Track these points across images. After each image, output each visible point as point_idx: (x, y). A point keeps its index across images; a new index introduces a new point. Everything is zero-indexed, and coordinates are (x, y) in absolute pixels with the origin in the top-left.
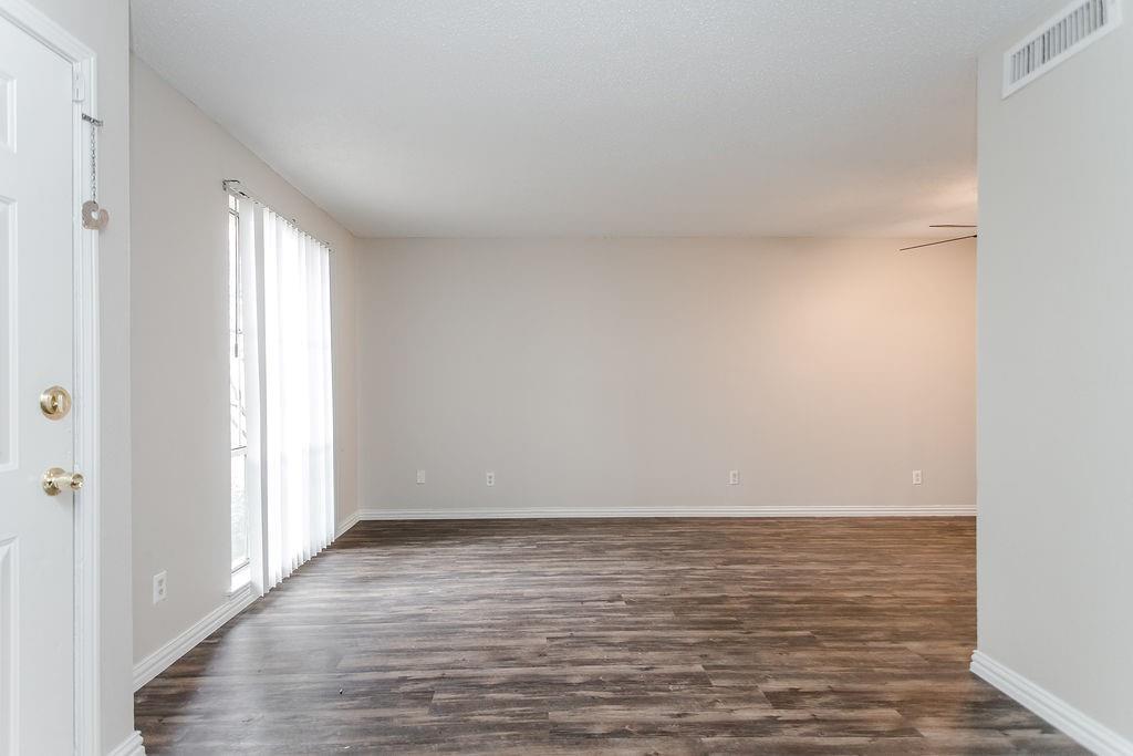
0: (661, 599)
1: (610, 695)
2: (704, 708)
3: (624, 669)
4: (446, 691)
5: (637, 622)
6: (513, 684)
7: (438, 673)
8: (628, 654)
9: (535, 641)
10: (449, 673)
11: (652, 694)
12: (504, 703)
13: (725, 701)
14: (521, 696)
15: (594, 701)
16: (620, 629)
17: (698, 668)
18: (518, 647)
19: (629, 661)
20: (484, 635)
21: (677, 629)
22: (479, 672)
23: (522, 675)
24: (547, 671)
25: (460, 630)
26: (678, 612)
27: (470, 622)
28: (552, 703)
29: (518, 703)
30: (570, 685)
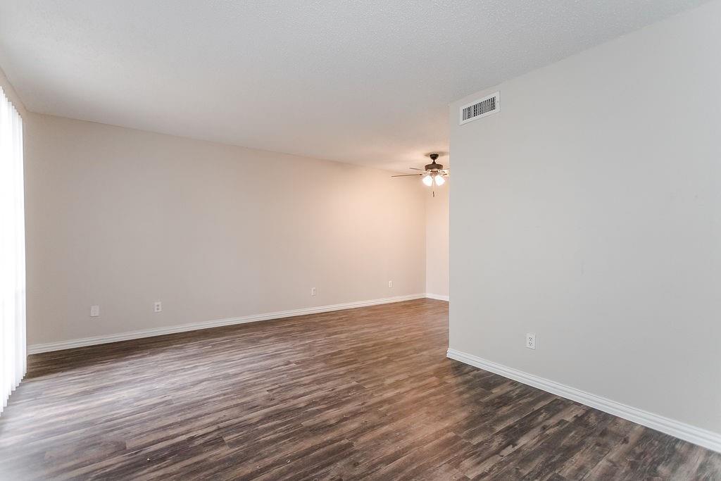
0: (312, 358)
1: (325, 406)
2: (370, 398)
3: (321, 393)
4: (229, 434)
5: (309, 371)
6: (268, 418)
7: (214, 428)
8: (318, 386)
9: (262, 394)
10: (221, 425)
11: (344, 399)
12: (272, 428)
13: (376, 392)
14: (279, 422)
15: (320, 411)
16: (303, 377)
17: (354, 383)
18: (254, 400)
19: (321, 389)
20: (226, 400)
21: (332, 369)
22: (240, 419)
23: (271, 412)
24: (282, 406)
25: (205, 402)
26: (325, 361)
27: (208, 396)
28: (299, 419)
29: (281, 425)
30: (300, 408)
